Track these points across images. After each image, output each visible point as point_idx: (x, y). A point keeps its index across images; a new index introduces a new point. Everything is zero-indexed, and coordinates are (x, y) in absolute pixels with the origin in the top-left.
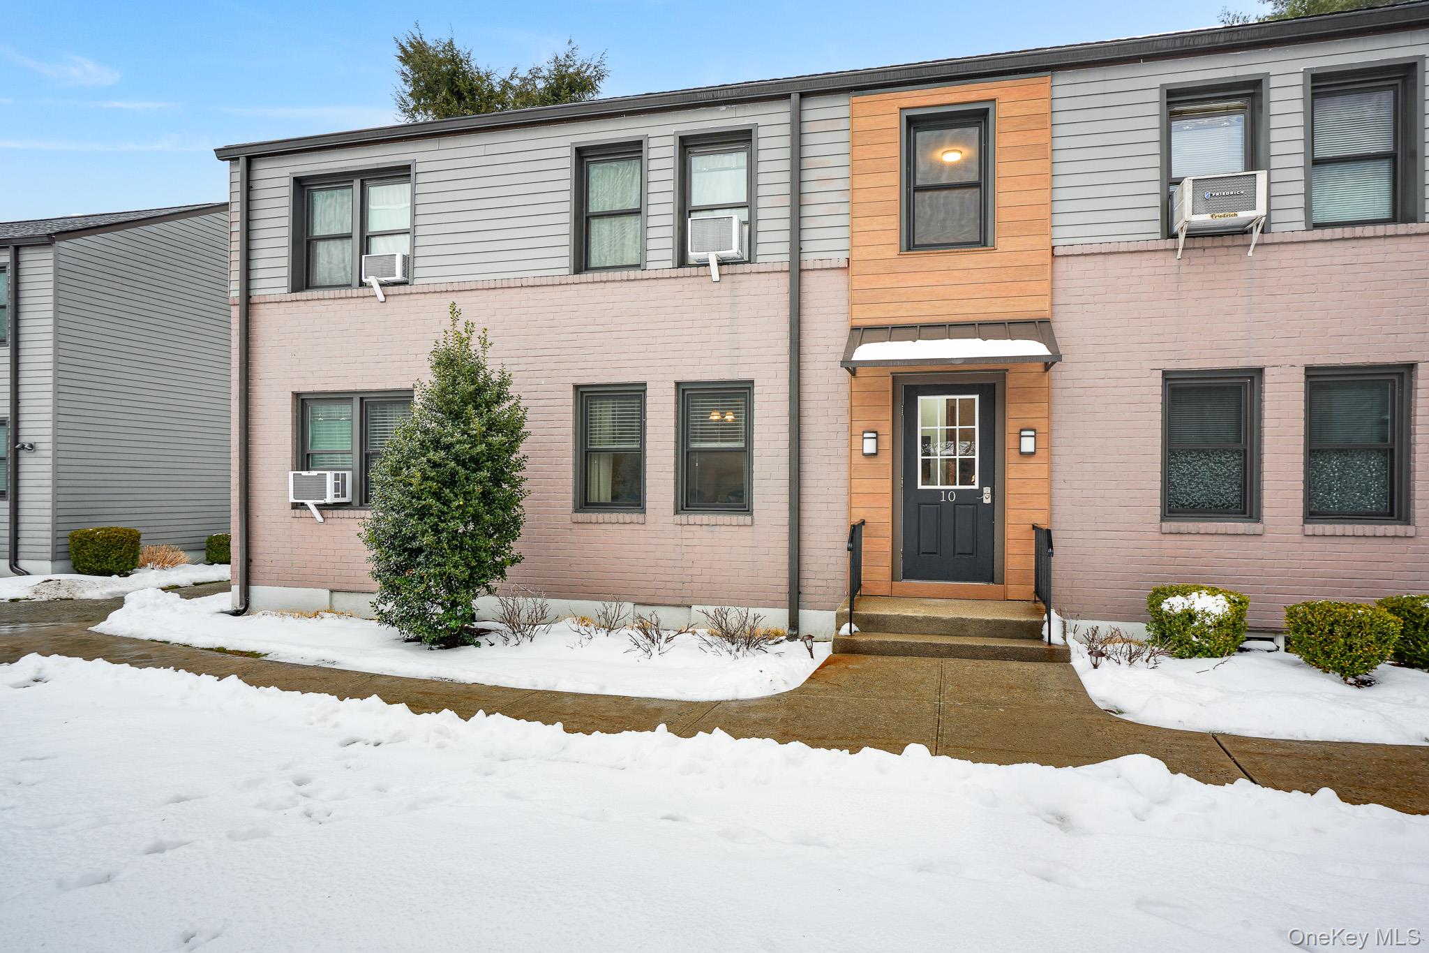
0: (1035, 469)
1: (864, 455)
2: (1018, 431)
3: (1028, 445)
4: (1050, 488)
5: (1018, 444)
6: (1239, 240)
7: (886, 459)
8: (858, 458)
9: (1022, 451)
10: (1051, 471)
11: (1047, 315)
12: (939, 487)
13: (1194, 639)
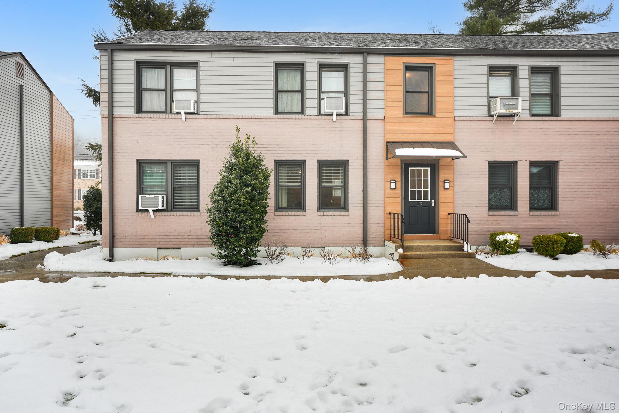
0: (448, 194)
1: (391, 189)
2: (443, 180)
3: (447, 185)
4: (454, 200)
5: (443, 185)
6: (511, 118)
7: (399, 190)
8: (388, 190)
9: (445, 187)
10: (454, 195)
11: (453, 140)
12: (416, 200)
13: (507, 249)
